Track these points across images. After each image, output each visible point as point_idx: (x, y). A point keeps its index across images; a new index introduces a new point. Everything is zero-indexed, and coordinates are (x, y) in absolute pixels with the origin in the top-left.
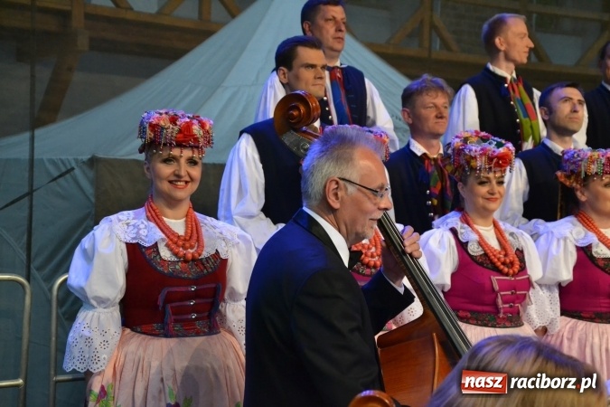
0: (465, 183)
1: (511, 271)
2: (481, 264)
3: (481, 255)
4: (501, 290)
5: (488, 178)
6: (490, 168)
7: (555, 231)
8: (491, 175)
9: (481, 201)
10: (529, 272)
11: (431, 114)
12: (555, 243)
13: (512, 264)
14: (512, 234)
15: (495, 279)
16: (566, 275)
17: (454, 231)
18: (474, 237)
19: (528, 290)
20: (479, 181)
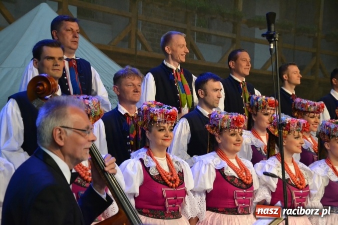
0: (150, 131)
1: (174, 185)
2: (157, 181)
3: (157, 176)
4: (168, 197)
5: (164, 127)
6: (165, 121)
7: (204, 160)
8: (166, 125)
10: (186, 186)
11: (131, 89)
12: (203, 168)
13: (175, 180)
14: (177, 162)
15: (164, 190)
16: (209, 186)
17: (142, 161)
18: (153, 164)
19: (185, 197)
20: (159, 129)
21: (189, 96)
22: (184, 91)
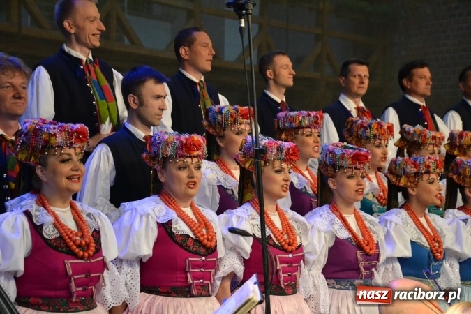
0: (44, 165)
1: (86, 254)
2: (56, 248)
3: (56, 239)
4: (75, 273)
5: (69, 154)
6: (71, 143)
7: (138, 208)
8: (72, 151)
9: (64, 182)
10: (104, 254)
12: (137, 220)
13: (88, 245)
14: (89, 215)
15: (69, 263)
16: (147, 250)
17: (28, 214)
18: (49, 219)
19: (102, 272)
20: (60, 158)
21: (112, 104)
22: (103, 97)
